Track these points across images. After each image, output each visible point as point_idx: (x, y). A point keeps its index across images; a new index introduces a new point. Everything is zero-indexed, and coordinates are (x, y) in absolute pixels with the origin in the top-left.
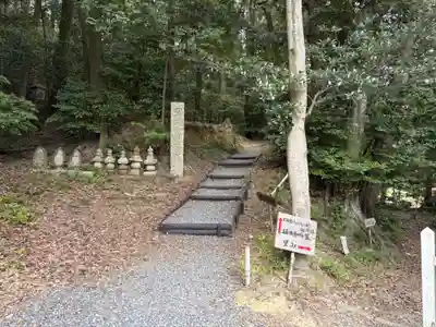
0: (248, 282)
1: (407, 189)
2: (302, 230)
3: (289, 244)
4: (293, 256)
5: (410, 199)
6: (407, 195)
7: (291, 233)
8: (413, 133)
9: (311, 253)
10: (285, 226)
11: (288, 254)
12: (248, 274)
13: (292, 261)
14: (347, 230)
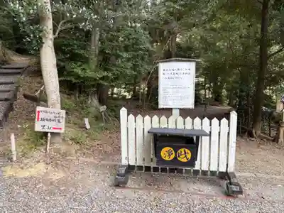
0: (15, 159)
1: (125, 88)
2: (55, 117)
3: (46, 127)
4: (49, 135)
5: (126, 94)
6: (125, 92)
7: (47, 120)
8: (125, 55)
9: (62, 131)
10: (42, 115)
11: (46, 134)
12: (14, 153)
13: (49, 138)
14: (90, 115)
